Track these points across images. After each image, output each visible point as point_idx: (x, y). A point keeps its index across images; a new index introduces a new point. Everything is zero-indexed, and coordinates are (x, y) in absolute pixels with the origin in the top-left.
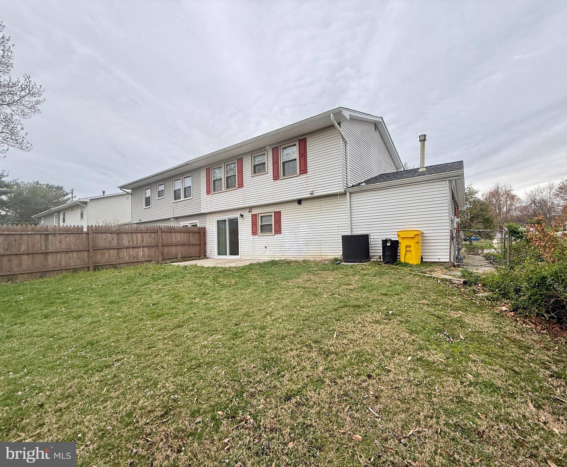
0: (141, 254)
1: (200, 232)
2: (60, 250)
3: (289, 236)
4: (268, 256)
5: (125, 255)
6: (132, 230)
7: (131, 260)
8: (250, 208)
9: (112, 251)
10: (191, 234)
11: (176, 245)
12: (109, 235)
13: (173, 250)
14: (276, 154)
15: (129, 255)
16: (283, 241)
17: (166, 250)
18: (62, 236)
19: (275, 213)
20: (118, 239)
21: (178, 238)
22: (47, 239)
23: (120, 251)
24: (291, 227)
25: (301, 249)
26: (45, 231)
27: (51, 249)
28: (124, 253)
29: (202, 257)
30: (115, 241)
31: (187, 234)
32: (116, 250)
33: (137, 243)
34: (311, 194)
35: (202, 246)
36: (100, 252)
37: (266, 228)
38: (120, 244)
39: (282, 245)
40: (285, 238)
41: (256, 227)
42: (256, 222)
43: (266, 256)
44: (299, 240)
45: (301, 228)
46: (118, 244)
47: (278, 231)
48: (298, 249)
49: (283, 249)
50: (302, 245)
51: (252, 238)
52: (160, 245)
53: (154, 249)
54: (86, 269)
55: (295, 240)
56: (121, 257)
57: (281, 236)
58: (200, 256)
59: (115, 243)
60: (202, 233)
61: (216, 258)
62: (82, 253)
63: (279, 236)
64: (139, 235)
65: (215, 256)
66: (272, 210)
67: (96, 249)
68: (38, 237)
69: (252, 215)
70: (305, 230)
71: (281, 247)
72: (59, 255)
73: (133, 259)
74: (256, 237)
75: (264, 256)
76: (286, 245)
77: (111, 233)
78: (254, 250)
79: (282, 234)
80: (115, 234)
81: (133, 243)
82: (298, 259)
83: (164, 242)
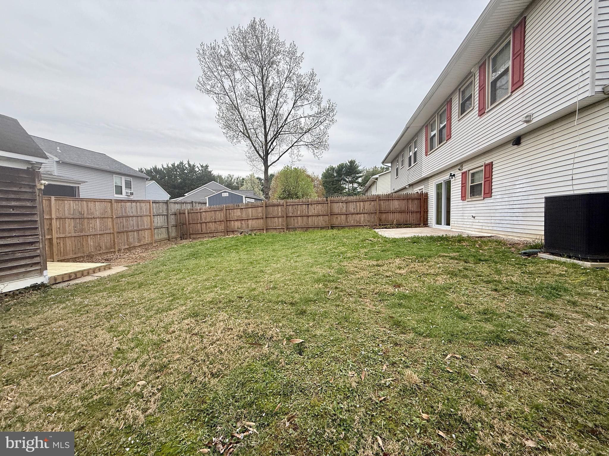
0: (362, 219)
1: (420, 199)
2: (314, 215)
3: (501, 200)
4: (476, 230)
5: (352, 220)
6: (356, 200)
7: (355, 224)
8: (460, 164)
9: (342, 216)
10: (410, 201)
11: (394, 212)
12: (341, 203)
13: (391, 217)
14: (482, 75)
15: (354, 220)
16: (493, 208)
17: (384, 216)
18: (315, 205)
19: (486, 165)
20: (346, 207)
21: (395, 205)
22: (308, 207)
23: (348, 216)
24: (504, 185)
25: (515, 222)
26: (307, 202)
27: (310, 214)
28: (350, 218)
29: (422, 225)
30: (345, 208)
31: (406, 201)
32: (345, 216)
33: (360, 210)
34: (527, 122)
35: (422, 213)
36: (336, 216)
37: (475, 191)
38: (348, 211)
39: (492, 215)
40: (496, 204)
41: (466, 189)
42: (465, 183)
43: (474, 230)
44: (514, 207)
45: (518, 186)
46: (346, 211)
47: (489, 194)
48: (512, 222)
49: (493, 221)
50: (517, 214)
51: (461, 204)
52: (378, 212)
53: (373, 215)
54: (327, 228)
55: (508, 207)
56: (348, 221)
57: (492, 201)
58: (420, 224)
59: (344, 211)
60: (423, 199)
61: (434, 227)
62: (325, 216)
63: (489, 201)
64: (362, 203)
65: (433, 225)
66: (483, 164)
67: (332, 214)
68: (304, 206)
69: (463, 173)
70: (524, 190)
71: (490, 218)
72: (314, 217)
73: (357, 223)
74: (465, 203)
75: (472, 229)
76: (497, 215)
77: (342, 202)
78: (463, 220)
79: (493, 198)
80: (345, 203)
81: (357, 210)
82: (511, 237)
83: (382, 209)
